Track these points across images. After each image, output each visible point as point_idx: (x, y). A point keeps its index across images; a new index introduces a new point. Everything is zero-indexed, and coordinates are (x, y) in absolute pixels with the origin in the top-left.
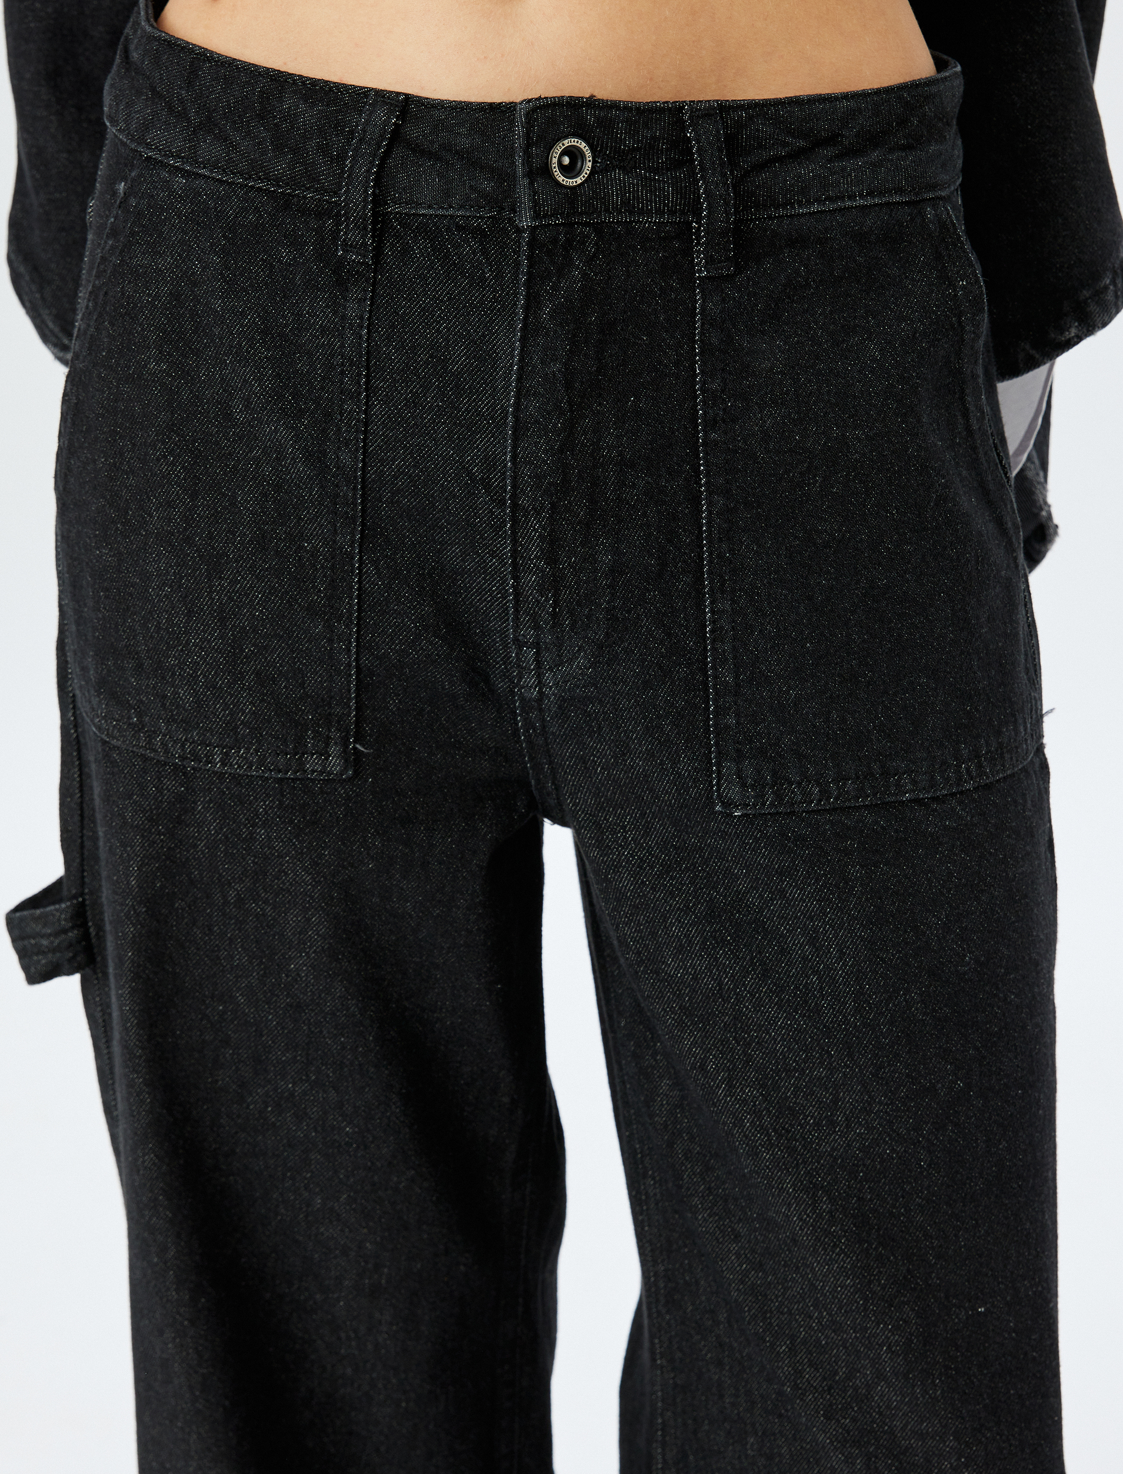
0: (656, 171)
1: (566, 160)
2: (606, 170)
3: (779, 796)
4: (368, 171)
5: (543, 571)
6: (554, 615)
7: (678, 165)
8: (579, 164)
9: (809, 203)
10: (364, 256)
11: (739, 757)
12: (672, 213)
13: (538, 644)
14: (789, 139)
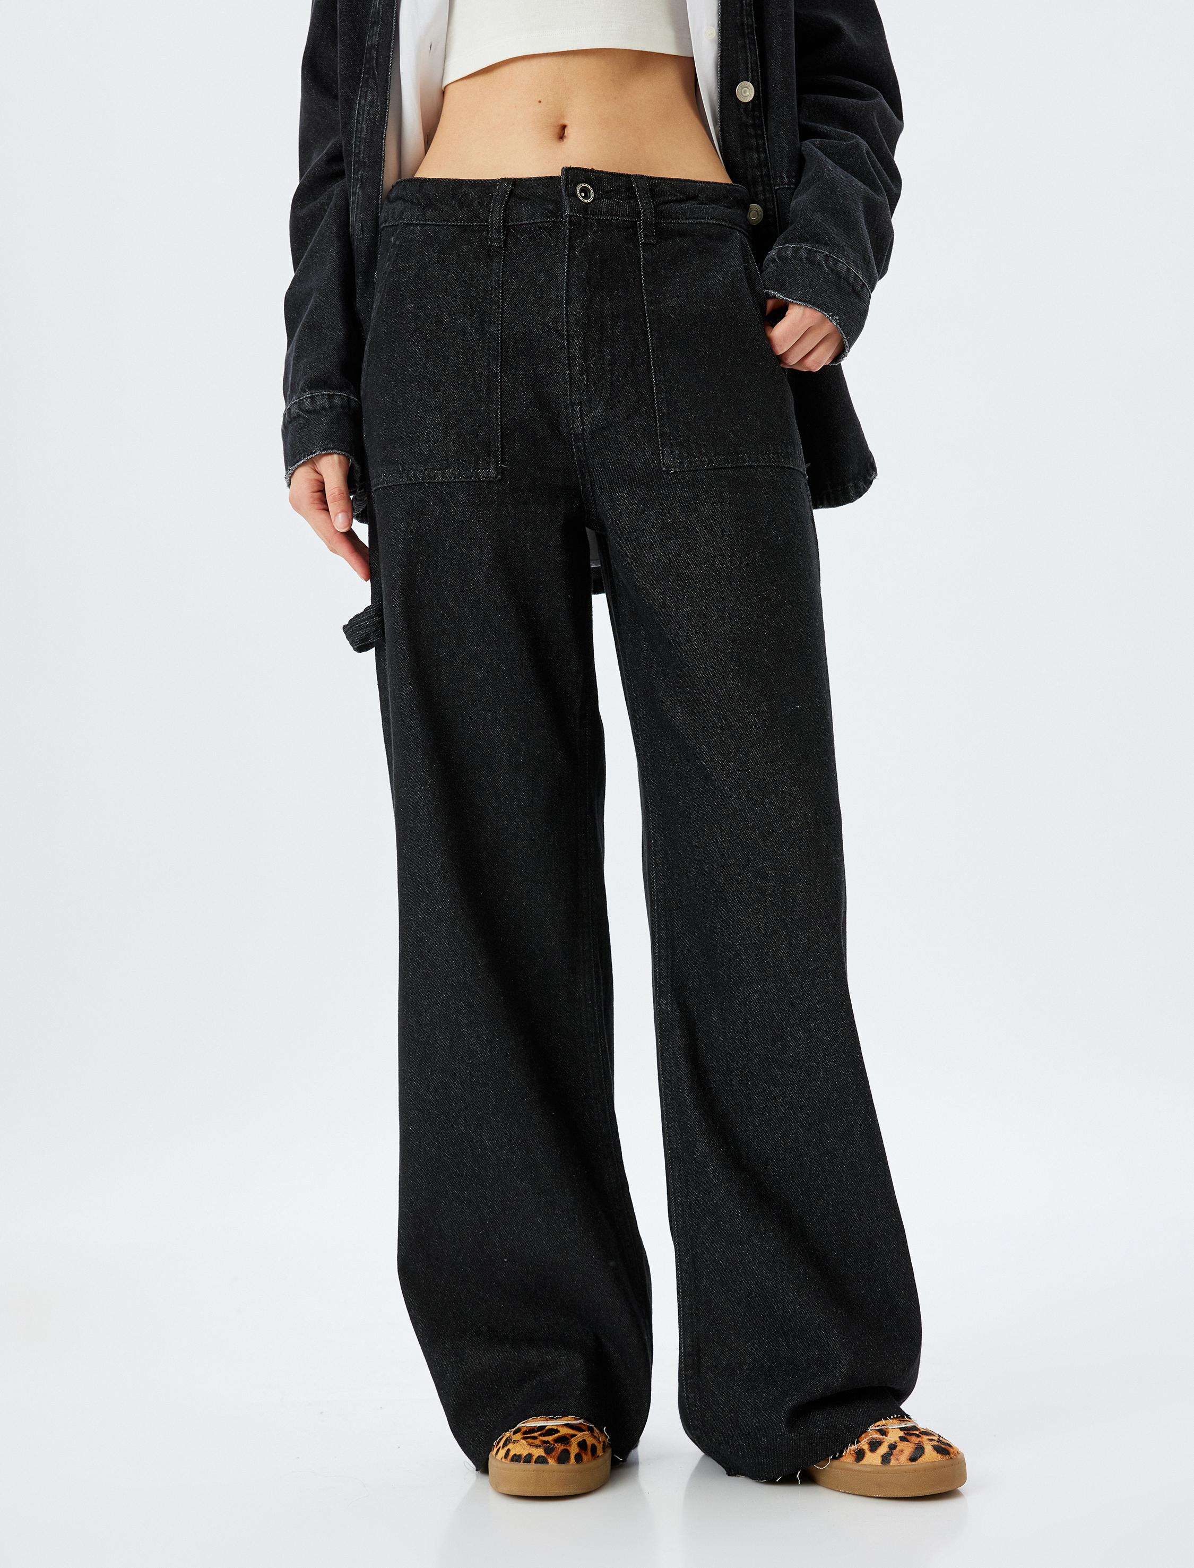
0: (621, 199)
1: (583, 194)
2: (599, 199)
3: (690, 463)
4: (501, 207)
5: (581, 364)
6: (587, 386)
7: (630, 198)
8: (589, 194)
9: (686, 219)
10: (499, 243)
11: (672, 446)
12: (628, 216)
13: (581, 402)
14: (676, 194)
